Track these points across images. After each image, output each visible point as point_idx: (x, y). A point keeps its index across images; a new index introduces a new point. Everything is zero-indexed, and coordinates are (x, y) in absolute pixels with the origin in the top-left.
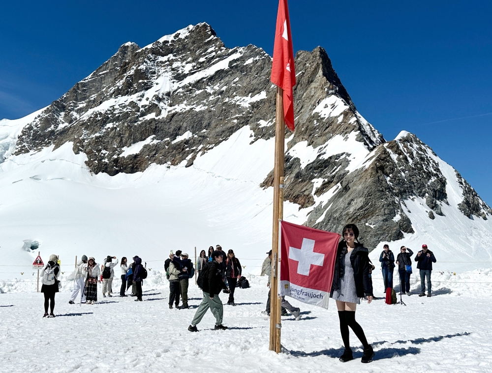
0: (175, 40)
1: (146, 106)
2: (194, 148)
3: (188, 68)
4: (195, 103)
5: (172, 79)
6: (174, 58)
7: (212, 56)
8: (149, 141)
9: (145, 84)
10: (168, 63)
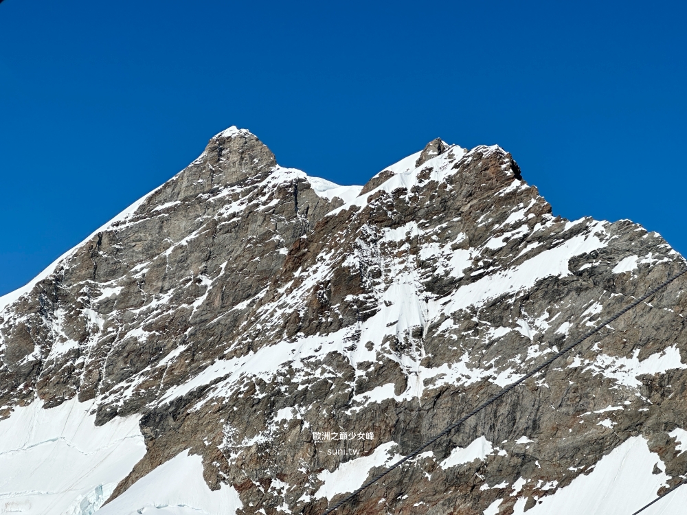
0: (422, 185)
1: (368, 365)
2: (503, 485)
3: (460, 262)
4: (492, 362)
5: (422, 292)
6: (421, 232)
7: (521, 235)
8: (383, 456)
9: (361, 304)
10: (406, 246)
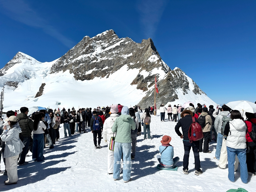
0: (102, 35)
1: (93, 58)
2: (109, 72)
3: (106, 45)
4: (109, 57)
5: (101, 49)
6: (102, 42)
7: (114, 41)
8: (94, 69)
9: (92, 50)
10: (100, 43)
